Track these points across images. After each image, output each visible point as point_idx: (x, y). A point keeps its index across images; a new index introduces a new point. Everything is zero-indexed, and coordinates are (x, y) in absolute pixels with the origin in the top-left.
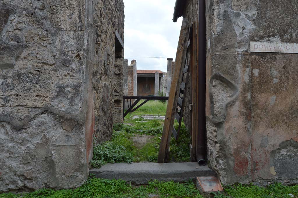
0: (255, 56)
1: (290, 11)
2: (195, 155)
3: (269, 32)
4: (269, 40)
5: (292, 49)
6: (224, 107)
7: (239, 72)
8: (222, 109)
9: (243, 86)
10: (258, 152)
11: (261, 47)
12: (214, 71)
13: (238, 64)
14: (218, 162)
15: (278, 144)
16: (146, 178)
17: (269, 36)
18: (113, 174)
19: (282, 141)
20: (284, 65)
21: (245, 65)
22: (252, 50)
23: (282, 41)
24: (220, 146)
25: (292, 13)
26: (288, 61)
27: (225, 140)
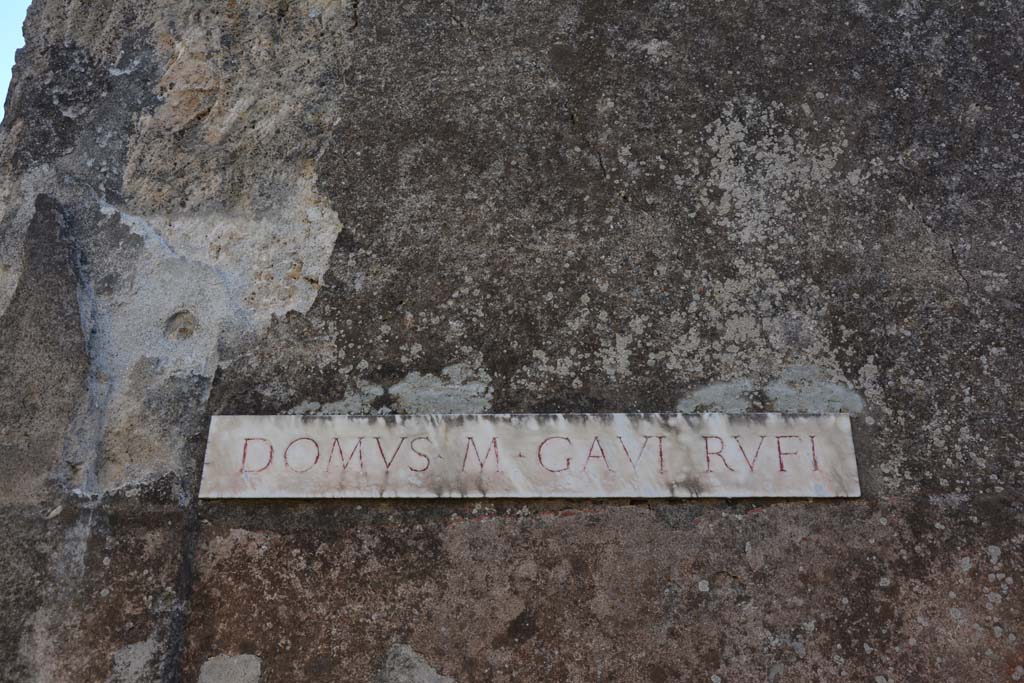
0: (239, 534)
1: (581, 183)
3: (394, 343)
4: (386, 400)
5: (593, 465)
11: (302, 455)
13: (41, 611)
17: (391, 372)
20: (516, 608)
21: (113, 614)
22: (217, 486)
23: (505, 404)
25: (594, 197)
26: (562, 572)
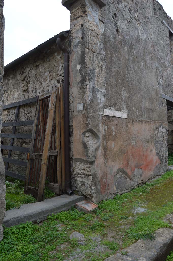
0: (105, 118)
2: (61, 190)
3: (110, 104)
4: (110, 109)
6: (94, 150)
7: (101, 127)
8: (93, 152)
9: (103, 136)
10: (109, 177)
11: (108, 112)
12: (89, 126)
13: (100, 122)
14: (91, 189)
15: (116, 171)
16: (45, 214)
17: (110, 106)
18: (19, 219)
19: (117, 169)
20: (116, 124)
21: (103, 123)
22: (104, 114)
23: (115, 110)
24: (92, 178)
26: (118, 122)
27: (96, 172)
